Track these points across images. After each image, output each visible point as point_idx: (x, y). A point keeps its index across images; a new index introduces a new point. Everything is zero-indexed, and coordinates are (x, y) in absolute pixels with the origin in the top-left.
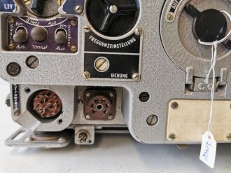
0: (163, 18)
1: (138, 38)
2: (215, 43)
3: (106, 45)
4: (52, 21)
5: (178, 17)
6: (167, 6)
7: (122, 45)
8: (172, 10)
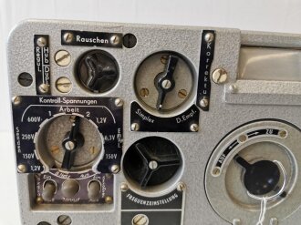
0: (209, 172)
1: (180, 194)
2: (265, 199)
3: (144, 203)
4: (84, 174)
5: (225, 171)
6: (213, 160)
7: (163, 202)
8: (219, 164)
